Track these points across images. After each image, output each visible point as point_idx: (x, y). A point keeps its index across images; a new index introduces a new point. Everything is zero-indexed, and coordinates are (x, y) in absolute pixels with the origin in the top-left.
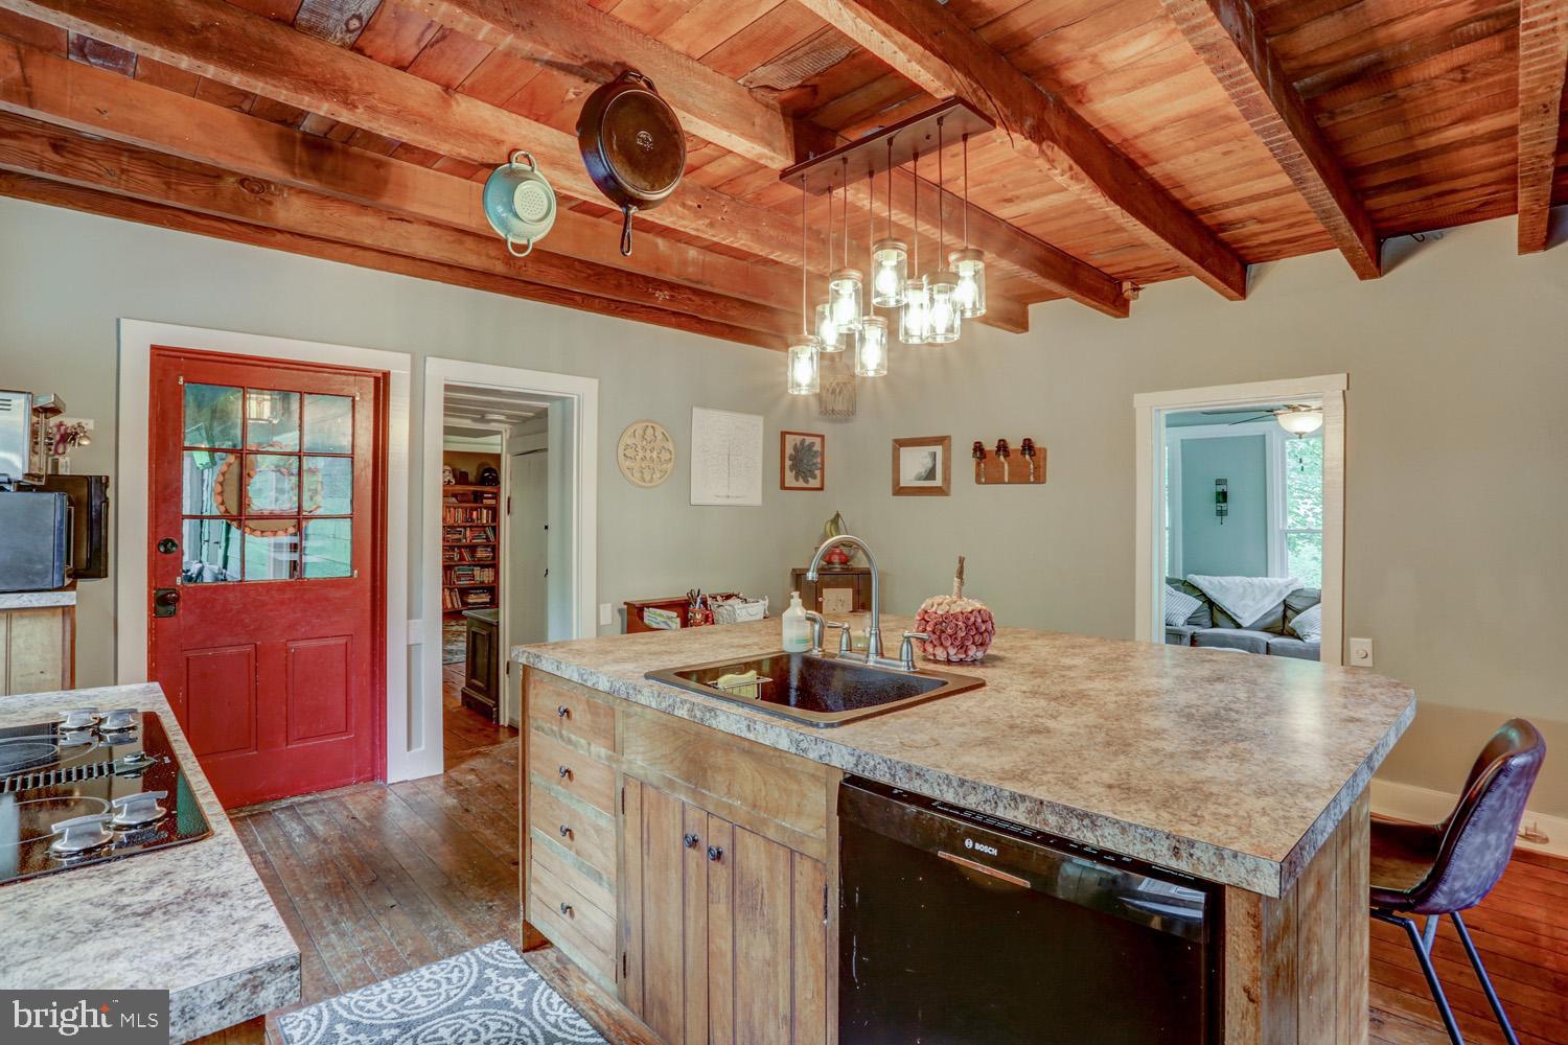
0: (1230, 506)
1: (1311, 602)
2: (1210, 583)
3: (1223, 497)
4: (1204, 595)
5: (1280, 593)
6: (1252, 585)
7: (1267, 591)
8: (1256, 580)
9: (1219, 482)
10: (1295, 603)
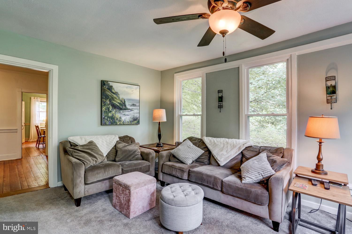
0: (224, 103)
1: (255, 153)
2: (210, 141)
3: (221, 99)
4: (207, 147)
5: (240, 148)
6: (227, 143)
7: (234, 146)
8: (230, 141)
9: (220, 91)
10: (247, 154)
